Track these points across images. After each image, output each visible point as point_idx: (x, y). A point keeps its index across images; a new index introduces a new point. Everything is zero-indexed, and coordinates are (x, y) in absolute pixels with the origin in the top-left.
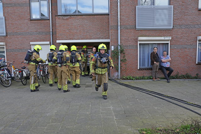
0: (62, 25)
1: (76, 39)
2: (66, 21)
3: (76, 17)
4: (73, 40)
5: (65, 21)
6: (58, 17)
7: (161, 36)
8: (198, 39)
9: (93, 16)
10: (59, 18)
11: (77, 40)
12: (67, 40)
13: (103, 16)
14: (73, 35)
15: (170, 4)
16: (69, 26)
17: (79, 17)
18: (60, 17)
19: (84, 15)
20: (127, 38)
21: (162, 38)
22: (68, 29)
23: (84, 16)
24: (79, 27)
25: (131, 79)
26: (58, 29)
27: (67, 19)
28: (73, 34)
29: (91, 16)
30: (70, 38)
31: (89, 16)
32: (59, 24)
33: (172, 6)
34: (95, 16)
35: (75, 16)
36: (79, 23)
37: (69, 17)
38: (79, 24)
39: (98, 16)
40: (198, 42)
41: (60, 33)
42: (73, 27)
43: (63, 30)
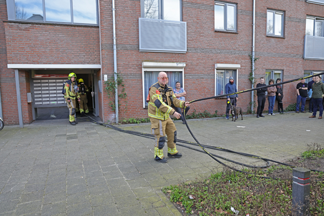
0: (18, 38)
1: (44, 63)
2: (24, 31)
3: (44, 26)
4: (38, 63)
5: (22, 31)
6: (10, 24)
7: (173, 62)
8: (216, 67)
9: (73, 27)
10: (11, 27)
11: (47, 64)
12: (27, 63)
13: (89, 28)
14: (38, 56)
16: (30, 40)
17: (49, 26)
18: (12, 24)
19: (58, 25)
20: (127, 63)
21: (175, 64)
22: (29, 46)
23: (56, 26)
24: (50, 43)
25: (134, 123)
26: (10, 45)
27: (26, 29)
28: (39, 54)
29: (68, 27)
30: (33, 61)
31: (66, 27)
32: (10, 36)
34: (76, 28)
35: (42, 26)
36: (48, 37)
37: (31, 25)
38: (48, 39)
39: (81, 28)
40: (216, 70)
41: (13, 51)
42: (38, 43)
43: (20, 48)
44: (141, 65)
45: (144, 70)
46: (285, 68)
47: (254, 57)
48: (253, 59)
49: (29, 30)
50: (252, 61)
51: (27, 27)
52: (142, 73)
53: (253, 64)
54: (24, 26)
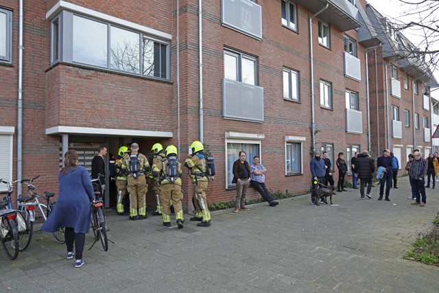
0: (75, 88)
1: (107, 128)
2: (84, 80)
3: (110, 75)
4: (100, 127)
5: (82, 79)
6: (67, 67)
7: (255, 133)
9: (144, 81)
10: (68, 72)
11: (110, 128)
12: (86, 126)
13: (161, 84)
14: (100, 116)
15: (257, 83)
16: (92, 93)
17: (116, 76)
18: (71, 67)
19: (127, 76)
21: (255, 136)
22: (89, 101)
23: (125, 77)
24: (116, 99)
26: (65, 98)
27: (87, 78)
28: (101, 114)
29: (139, 80)
30: (94, 123)
31: (136, 79)
32: (66, 84)
33: (262, 88)
34: (148, 82)
35: (107, 74)
36: (114, 91)
37: (94, 72)
38: (114, 94)
39: (152, 83)
40: (286, 144)
41: (68, 107)
42: (101, 97)
43: (77, 103)
44: (224, 136)
45: (227, 141)
46: (334, 142)
47: (314, 130)
48: (314, 132)
49: (91, 79)
50: (312, 133)
51: (89, 74)
52: (224, 145)
53: (314, 137)
54: (85, 73)
